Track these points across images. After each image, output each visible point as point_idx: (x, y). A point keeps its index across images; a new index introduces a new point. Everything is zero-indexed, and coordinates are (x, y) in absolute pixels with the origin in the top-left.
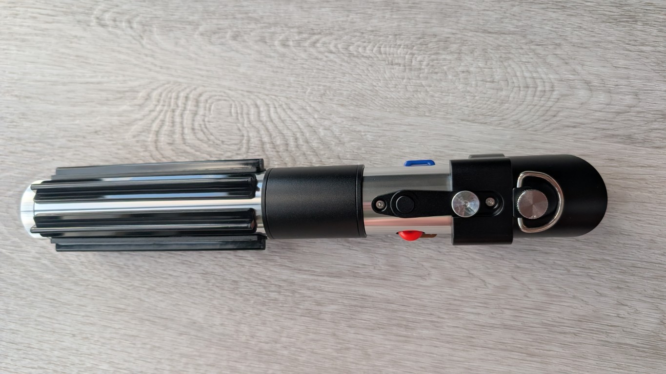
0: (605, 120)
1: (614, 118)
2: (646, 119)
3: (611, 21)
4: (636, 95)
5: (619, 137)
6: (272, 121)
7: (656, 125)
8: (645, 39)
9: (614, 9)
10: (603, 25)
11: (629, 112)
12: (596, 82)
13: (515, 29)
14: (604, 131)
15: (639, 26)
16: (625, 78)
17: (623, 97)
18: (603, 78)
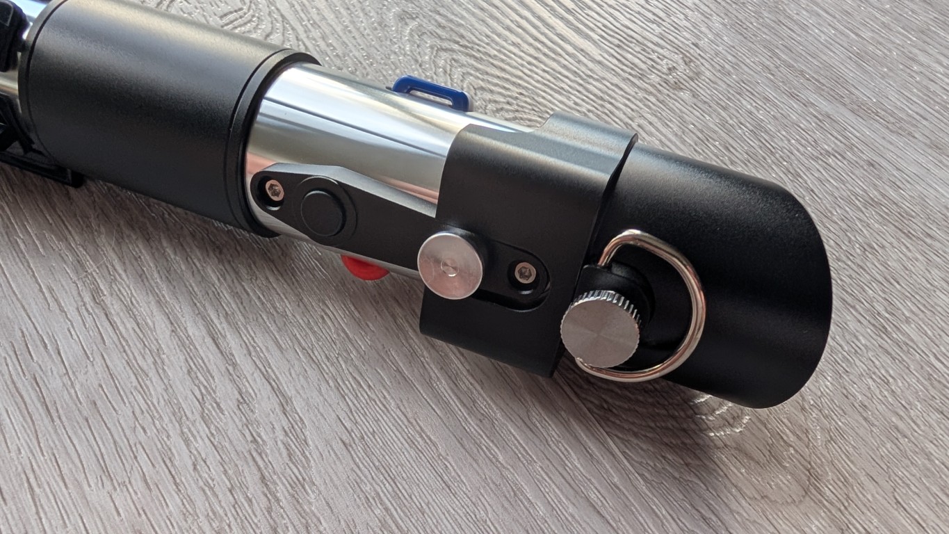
18: (852, 495)
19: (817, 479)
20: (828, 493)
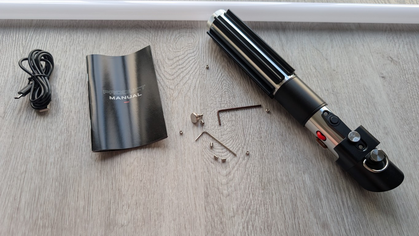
0: (214, 184)
1: (216, 188)
2: (218, 201)
3: (261, 179)
4: (228, 195)
5: (207, 191)
6: (188, 58)
7: (216, 206)
8: (255, 195)
9: (266, 180)
10: (258, 176)
11: (220, 193)
12: (231, 177)
13: (247, 141)
14: (208, 184)
15: (261, 191)
16: (235, 189)
17: (226, 190)
18: (233, 180)
19: (230, 175)
20: (230, 177)
